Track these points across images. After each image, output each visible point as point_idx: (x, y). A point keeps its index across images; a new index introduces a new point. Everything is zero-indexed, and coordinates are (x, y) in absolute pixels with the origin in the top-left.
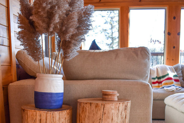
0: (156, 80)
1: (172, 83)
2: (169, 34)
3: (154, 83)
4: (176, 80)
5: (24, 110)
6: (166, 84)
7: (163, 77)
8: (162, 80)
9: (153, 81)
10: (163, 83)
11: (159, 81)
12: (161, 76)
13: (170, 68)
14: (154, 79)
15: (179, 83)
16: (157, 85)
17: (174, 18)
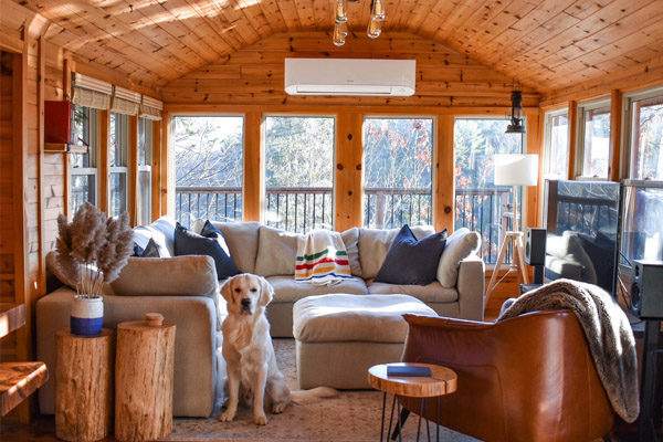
0: (304, 262)
1: (332, 268)
2: (340, 167)
3: (299, 268)
4: (340, 262)
5: (58, 337)
6: (319, 270)
7: (318, 255)
8: (314, 261)
9: (298, 263)
10: (315, 268)
11: (310, 263)
12: (314, 253)
13: (333, 237)
14: (300, 259)
15: (347, 267)
16: (304, 271)
17: (350, 137)
